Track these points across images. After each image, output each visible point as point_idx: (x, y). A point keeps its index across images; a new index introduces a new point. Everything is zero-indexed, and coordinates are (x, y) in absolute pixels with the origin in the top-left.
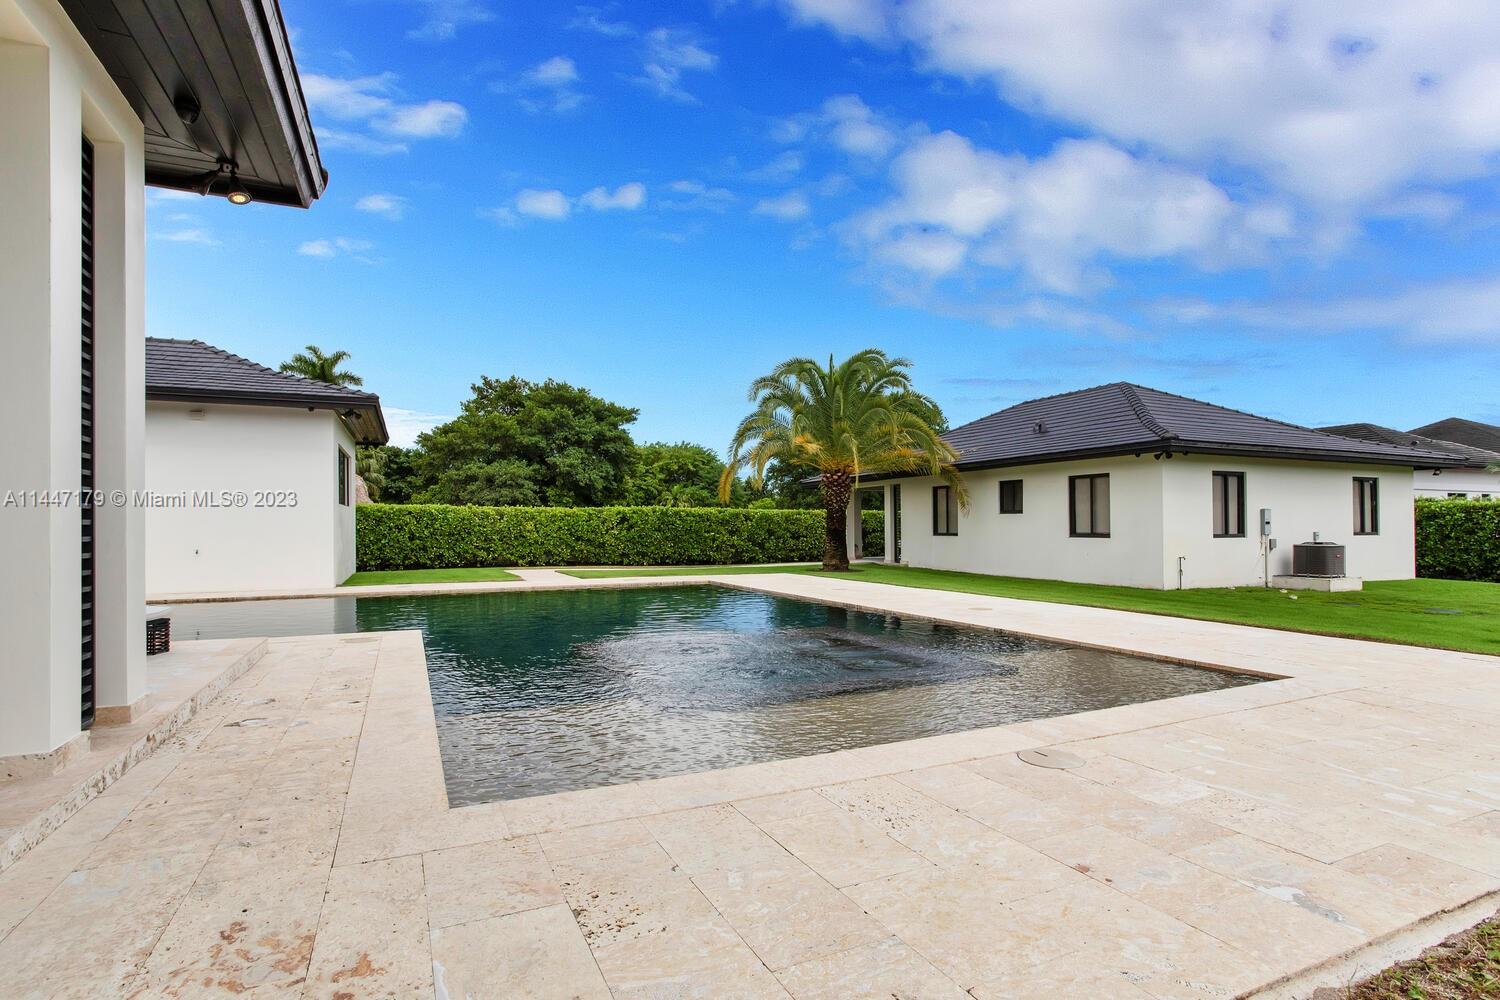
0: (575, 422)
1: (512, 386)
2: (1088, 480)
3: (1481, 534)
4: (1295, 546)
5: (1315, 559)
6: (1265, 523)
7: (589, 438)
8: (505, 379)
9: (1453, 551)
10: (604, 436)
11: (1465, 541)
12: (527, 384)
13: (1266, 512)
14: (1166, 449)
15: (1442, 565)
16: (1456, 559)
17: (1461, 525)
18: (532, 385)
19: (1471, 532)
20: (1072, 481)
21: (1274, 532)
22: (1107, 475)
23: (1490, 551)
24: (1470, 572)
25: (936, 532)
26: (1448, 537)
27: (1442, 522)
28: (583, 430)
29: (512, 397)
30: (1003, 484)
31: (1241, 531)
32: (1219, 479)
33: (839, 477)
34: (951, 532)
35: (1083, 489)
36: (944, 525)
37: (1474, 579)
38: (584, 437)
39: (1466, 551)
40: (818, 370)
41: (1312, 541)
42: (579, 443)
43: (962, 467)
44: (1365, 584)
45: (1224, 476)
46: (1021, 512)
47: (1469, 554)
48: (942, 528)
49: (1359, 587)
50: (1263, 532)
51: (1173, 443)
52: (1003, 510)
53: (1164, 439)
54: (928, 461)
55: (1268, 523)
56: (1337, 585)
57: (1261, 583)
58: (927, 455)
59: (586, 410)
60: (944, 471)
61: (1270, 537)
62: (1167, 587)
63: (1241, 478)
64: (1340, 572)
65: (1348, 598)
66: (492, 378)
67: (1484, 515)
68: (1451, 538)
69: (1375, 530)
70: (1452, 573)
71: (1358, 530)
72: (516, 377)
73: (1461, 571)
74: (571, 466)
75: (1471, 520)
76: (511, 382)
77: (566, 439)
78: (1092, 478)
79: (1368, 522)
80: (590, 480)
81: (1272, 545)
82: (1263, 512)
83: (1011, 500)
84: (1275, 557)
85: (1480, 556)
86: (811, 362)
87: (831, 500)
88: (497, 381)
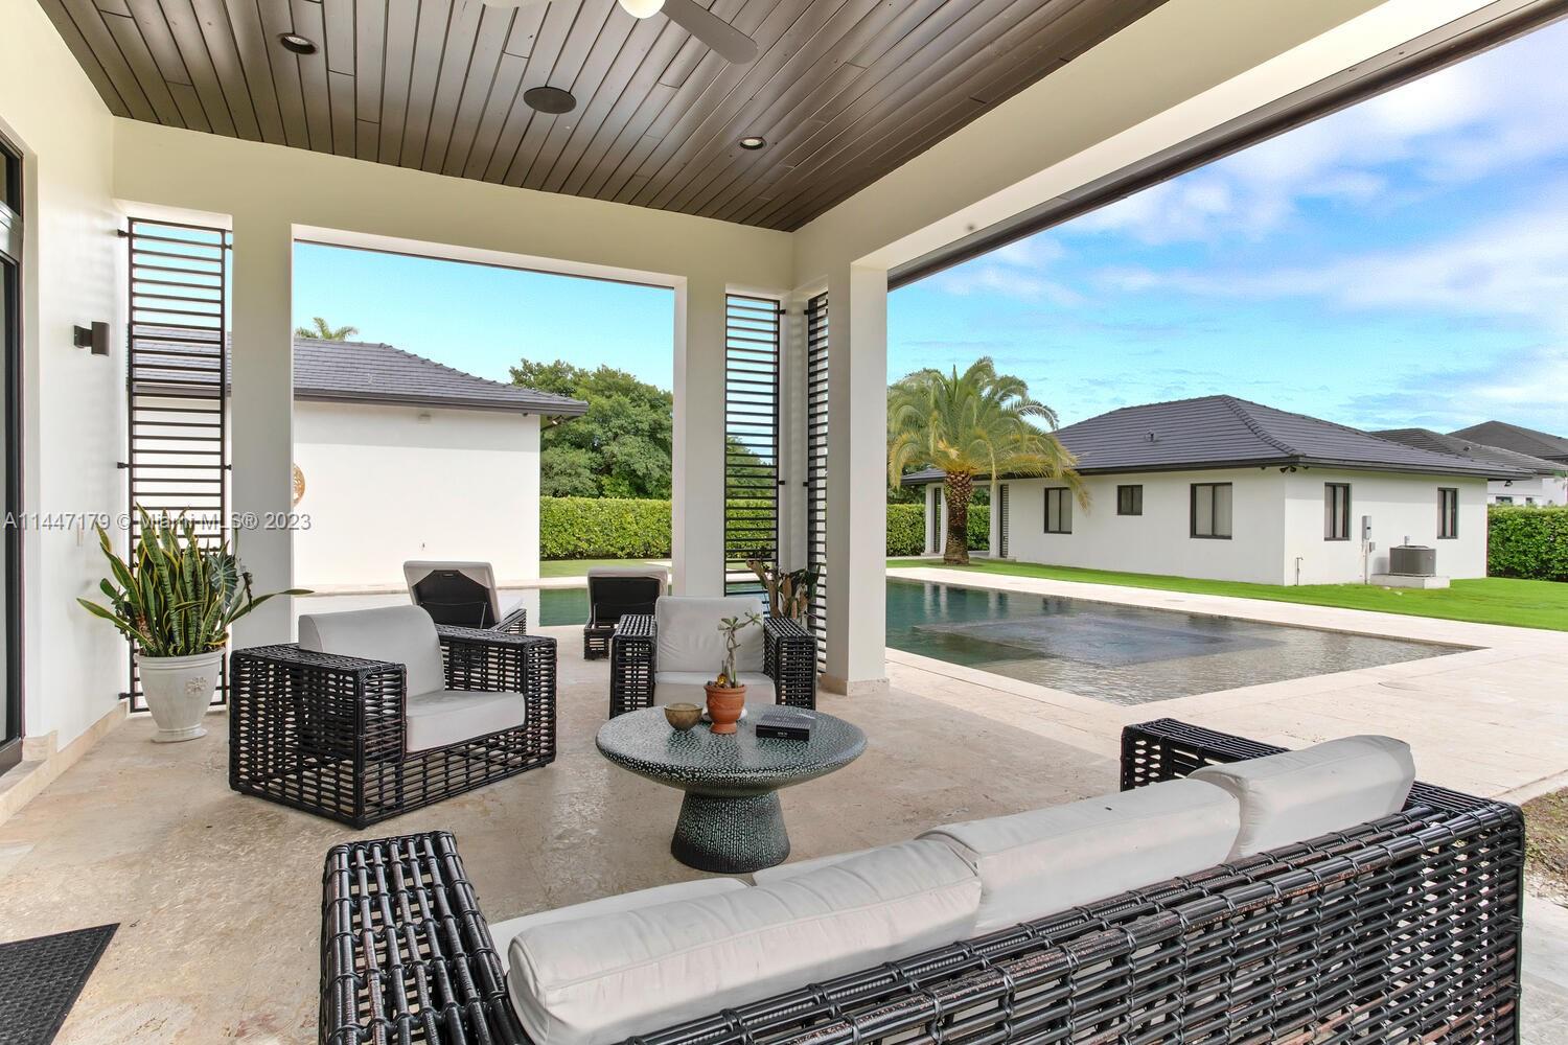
0: (632, 411)
1: (557, 370)
2: (1210, 488)
3: (1538, 538)
4: (1392, 549)
5: (1408, 561)
6: (1366, 528)
7: (645, 426)
8: (548, 362)
9: (1512, 552)
10: (660, 425)
11: (1524, 544)
12: (571, 369)
13: (1368, 519)
14: (1291, 464)
15: (1502, 566)
16: (1516, 560)
17: (1520, 530)
18: (577, 370)
19: (1530, 536)
20: (1193, 488)
21: (1374, 537)
22: (1230, 484)
23: (1546, 553)
24: (1528, 572)
25: (1047, 530)
26: (1509, 540)
27: (1504, 526)
28: (639, 418)
29: (559, 383)
30: (1120, 489)
31: (1346, 535)
32: (1329, 488)
33: (963, 478)
34: (1064, 530)
35: (1204, 496)
36: (1056, 522)
37: (1530, 577)
38: (640, 426)
39: (1525, 553)
40: (943, 378)
41: (1403, 544)
42: (637, 432)
43: (1082, 472)
44: (1453, 582)
45: (1334, 487)
46: (1140, 514)
47: (1526, 556)
48: (1054, 525)
49: (1447, 585)
50: (1364, 536)
51: (1301, 459)
52: (1120, 512)
53: (1292, 456)
54: (1050, 466)
55: (1369, 528)
56: (1430, 583)
57: (1361, 581)
58: (1050, 460)
59: (640, 397)
60: (1066, 474)
61: (1370, 541)
62: (1286, 584)
63: (1347, 488)
64: (1431, 572)
65: (1441, 594)
66: (533, 361)
67: (1542, 521)
68: (1511, 541)
69: (1454, 534)
70: (1510, 572)
71: (1440, 534)
72: (562, 362)
73: (1520, 572)
74: (630, 455)
75: (1530, 525)
76: (555, 366)
77: (621, 427)
78: (1214, 486)
79: (1449, 529)
80: (647, 468)
81: (1371, 547)
82: (1364, 518)
83: (1129, 502)
84: (1373, 556)
85: (1537, 558)
86: (937, 371)
87: (955, 500)
88: (538, 364)
